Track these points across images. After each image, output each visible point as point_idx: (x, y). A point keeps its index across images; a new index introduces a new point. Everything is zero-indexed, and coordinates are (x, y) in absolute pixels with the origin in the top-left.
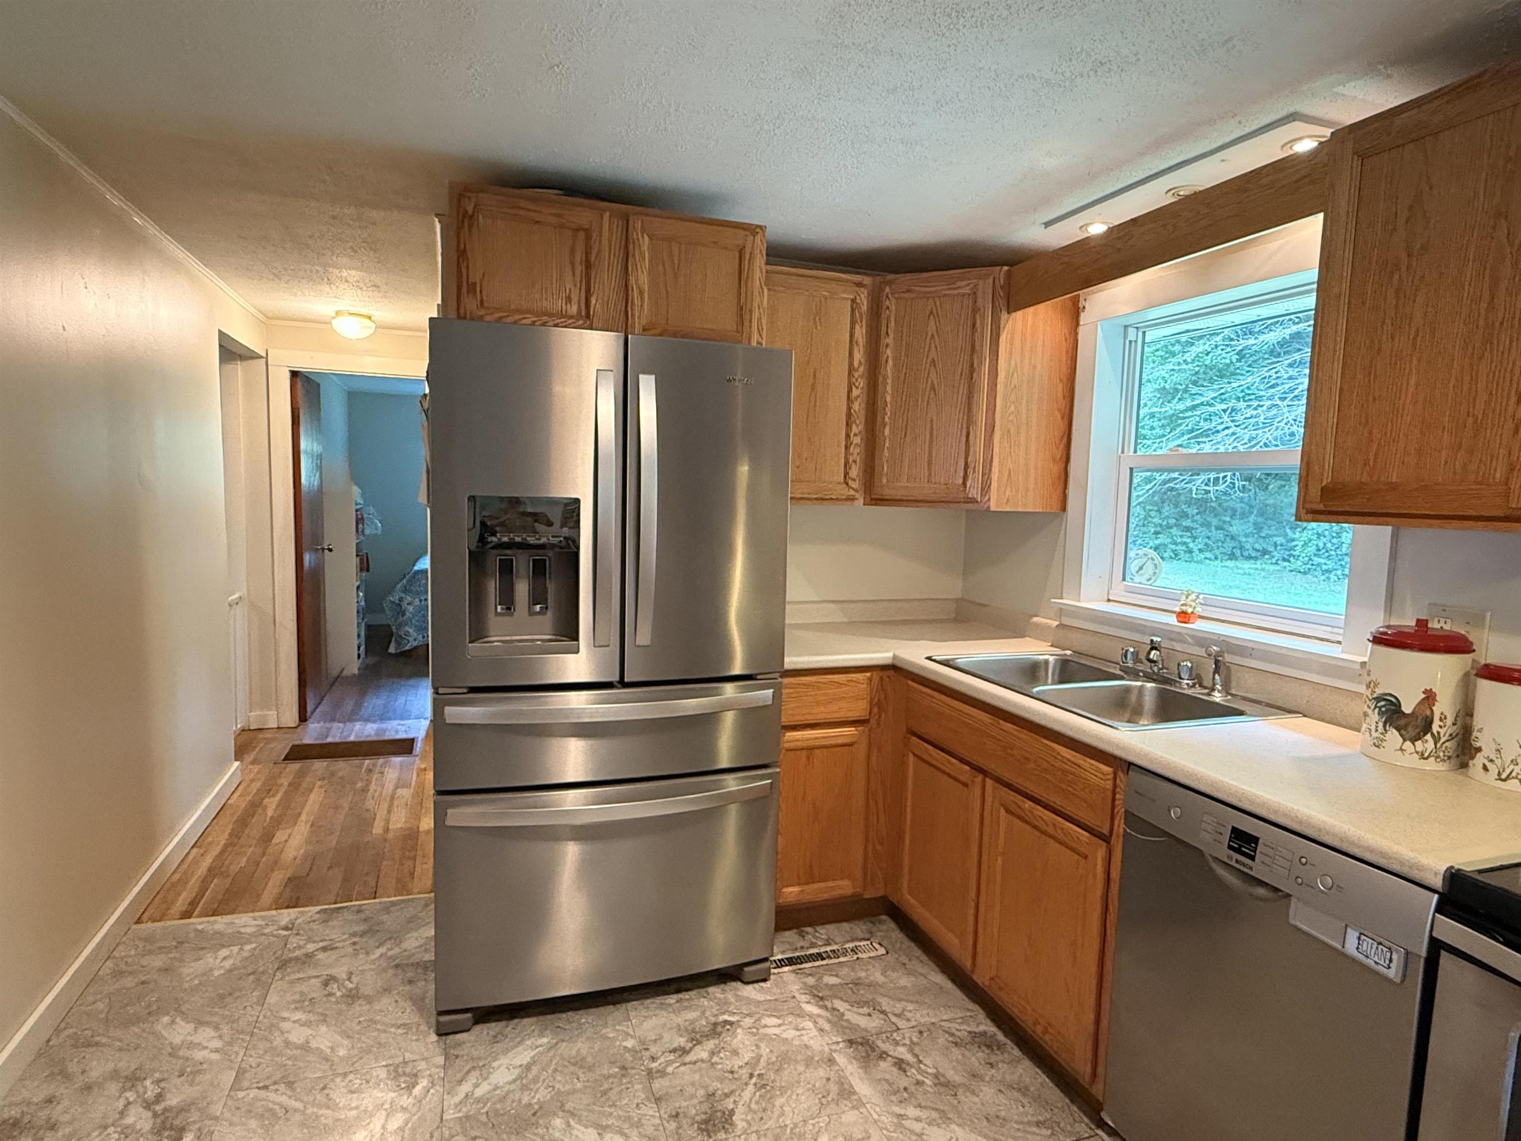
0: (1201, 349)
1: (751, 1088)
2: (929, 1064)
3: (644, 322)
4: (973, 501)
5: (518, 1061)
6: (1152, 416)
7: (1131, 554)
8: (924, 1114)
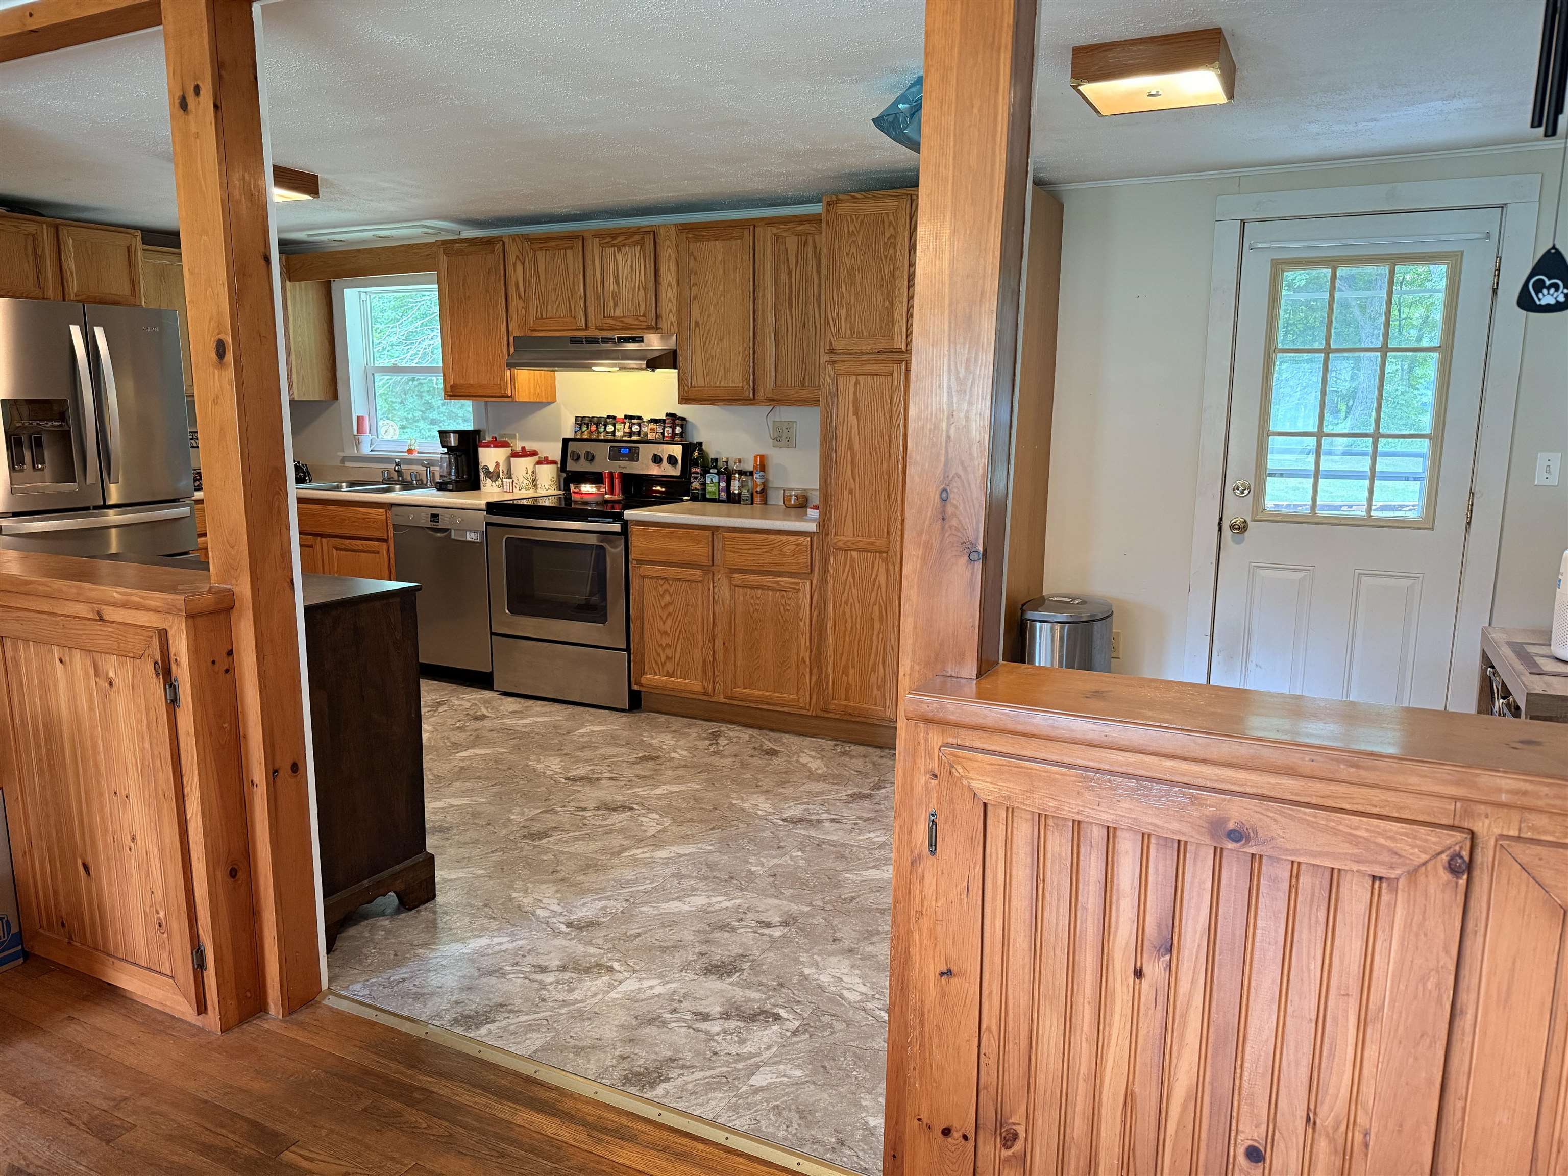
3: (75, 290)
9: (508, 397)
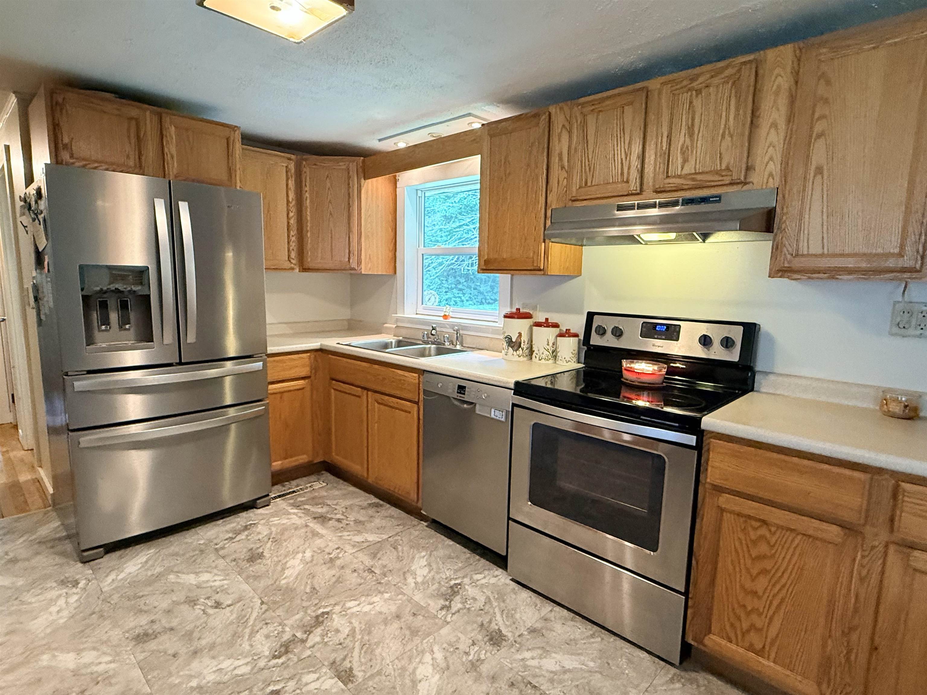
0: (462, 196)
1: (270, 543)
2: (352, 518)
3: (175, 171)
4: (353, 269)
5: (139, 561)
6: (441, 230)
7: (425, 293)
8: (352, 533)
9: (540, 270)
